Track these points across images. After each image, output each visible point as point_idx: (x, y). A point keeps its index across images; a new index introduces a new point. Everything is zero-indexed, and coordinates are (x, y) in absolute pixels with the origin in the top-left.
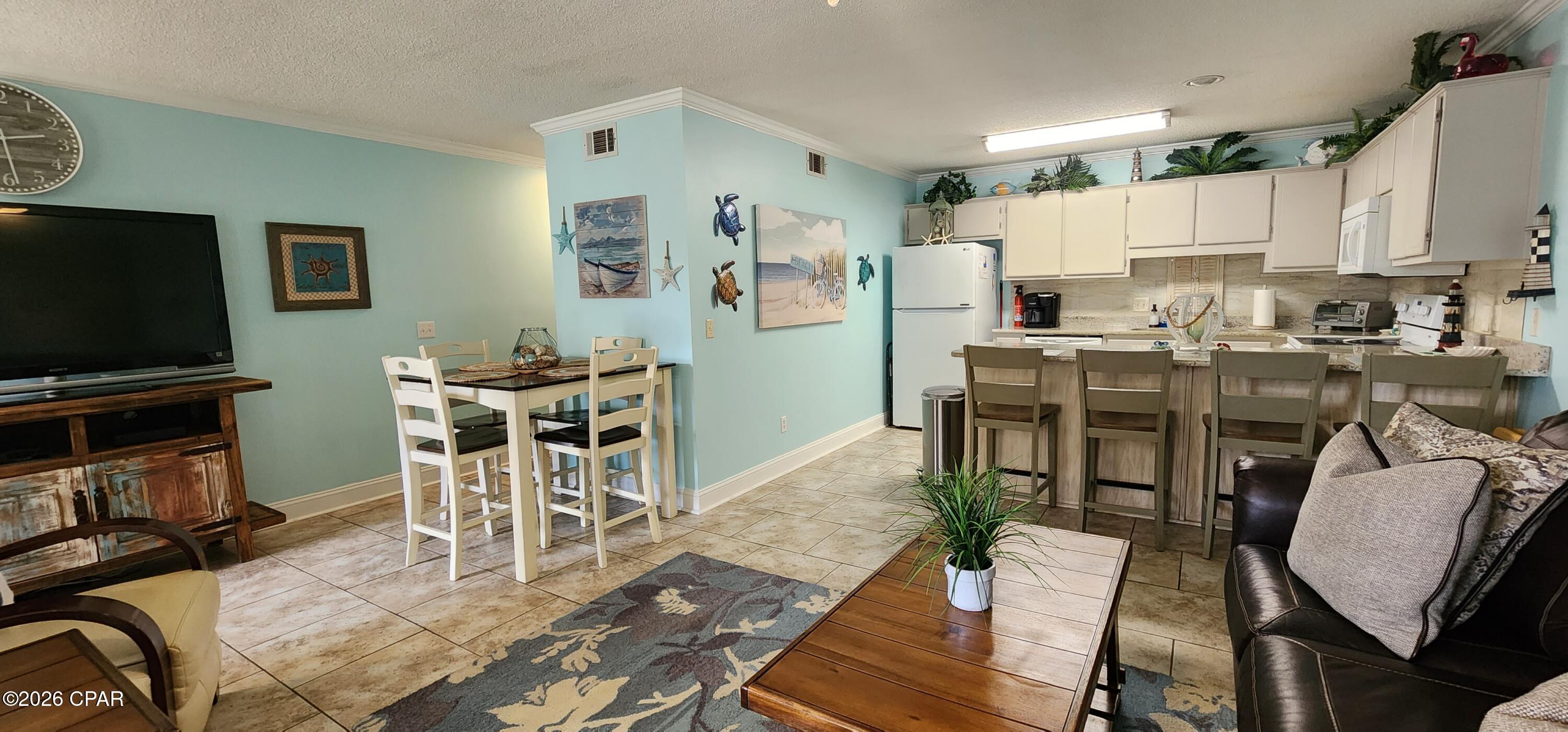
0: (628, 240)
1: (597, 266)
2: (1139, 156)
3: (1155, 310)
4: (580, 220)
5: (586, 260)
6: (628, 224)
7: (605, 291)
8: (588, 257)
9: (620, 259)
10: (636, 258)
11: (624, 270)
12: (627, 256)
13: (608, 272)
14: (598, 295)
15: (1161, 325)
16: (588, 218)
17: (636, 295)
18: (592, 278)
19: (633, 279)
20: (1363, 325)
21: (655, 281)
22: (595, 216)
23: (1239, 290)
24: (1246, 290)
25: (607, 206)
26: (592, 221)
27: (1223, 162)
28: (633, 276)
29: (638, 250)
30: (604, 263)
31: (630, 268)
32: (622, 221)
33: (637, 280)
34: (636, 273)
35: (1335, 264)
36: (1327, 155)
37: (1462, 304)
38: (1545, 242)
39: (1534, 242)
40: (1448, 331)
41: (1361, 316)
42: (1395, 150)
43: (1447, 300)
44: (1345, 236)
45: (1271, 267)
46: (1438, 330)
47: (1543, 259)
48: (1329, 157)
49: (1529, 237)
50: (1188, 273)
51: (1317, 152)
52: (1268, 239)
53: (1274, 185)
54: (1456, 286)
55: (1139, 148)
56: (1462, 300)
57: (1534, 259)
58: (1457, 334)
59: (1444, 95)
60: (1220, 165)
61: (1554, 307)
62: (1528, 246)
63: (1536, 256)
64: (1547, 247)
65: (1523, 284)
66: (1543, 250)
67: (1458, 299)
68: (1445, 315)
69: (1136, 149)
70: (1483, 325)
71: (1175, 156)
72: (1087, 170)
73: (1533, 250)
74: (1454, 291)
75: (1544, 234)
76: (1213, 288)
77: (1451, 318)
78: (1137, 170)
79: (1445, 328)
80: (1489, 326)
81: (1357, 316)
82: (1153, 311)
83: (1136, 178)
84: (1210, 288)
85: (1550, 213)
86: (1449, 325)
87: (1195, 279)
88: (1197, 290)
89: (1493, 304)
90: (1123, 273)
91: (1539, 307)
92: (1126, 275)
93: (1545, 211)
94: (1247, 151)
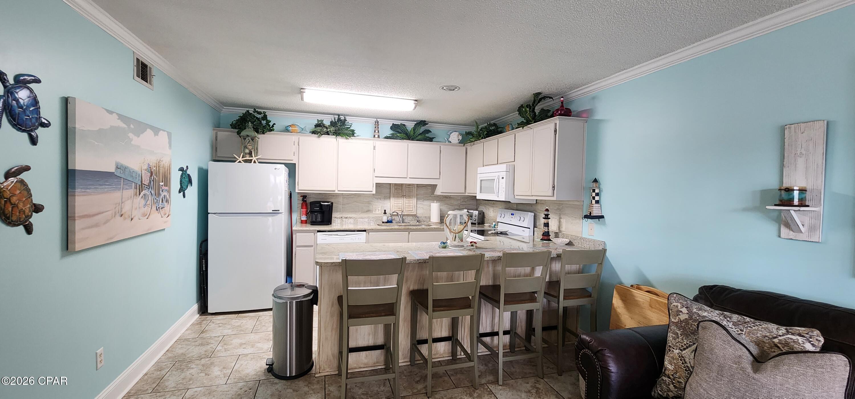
2: (378, 124)
3: (385, 213)
15: (388, 222)
20: (476, 222)
23: (422, 203)
24: (426, 203)
27: (418, 135)
35: (464, 192)
36: (459, 140)
37: (550, 218)
38: (597, 194)
39: (594, 194)
40: (546, 231)
41: (475, 218)
42: (515, 144)
43: (544, 216)
44: (481, 180)
45: (438, 192)
46: (529, 228)
47: (597, 202)
48: (460, 141)
49: (592, 192)
50: (400, 192)
51: (455, 137)
52: (439, 178)
53: (440, 151)
54: (547, 210)
55: (378, 119)
56: (549, 216)
57: (594, 202)
58: (548, 232)
59: (558, 122)
60: (417, 136)
61: (604, 224)
62: (592, 196)
63: (594, 201)
64: (598, 197)
65: (590, 212)
66: (597, 198)
67: (548, 216)
68: (544, 223)
69: (376, 119)
70: (553, 227)
71: (394, 127)
72: (349, 126)
73: (594, 198)
74: (546, 212)
75: (597, 191)
76: (412, 201)
77: (547, 225)
78: (377, 131)
79: (544, 229)
80: (557, 228)
81: (474, 217)
82: (384, 213)
83: (376, 136)
84: (411, 201)
85: (597, 182)
86: (546, 228)
87: (403, 196)
88: (405, 202)
89: (558, 218)
90: (372, 191)
91: (593, 222)
92: (374, 192)
93: (595, 181)
94: (428, 131)
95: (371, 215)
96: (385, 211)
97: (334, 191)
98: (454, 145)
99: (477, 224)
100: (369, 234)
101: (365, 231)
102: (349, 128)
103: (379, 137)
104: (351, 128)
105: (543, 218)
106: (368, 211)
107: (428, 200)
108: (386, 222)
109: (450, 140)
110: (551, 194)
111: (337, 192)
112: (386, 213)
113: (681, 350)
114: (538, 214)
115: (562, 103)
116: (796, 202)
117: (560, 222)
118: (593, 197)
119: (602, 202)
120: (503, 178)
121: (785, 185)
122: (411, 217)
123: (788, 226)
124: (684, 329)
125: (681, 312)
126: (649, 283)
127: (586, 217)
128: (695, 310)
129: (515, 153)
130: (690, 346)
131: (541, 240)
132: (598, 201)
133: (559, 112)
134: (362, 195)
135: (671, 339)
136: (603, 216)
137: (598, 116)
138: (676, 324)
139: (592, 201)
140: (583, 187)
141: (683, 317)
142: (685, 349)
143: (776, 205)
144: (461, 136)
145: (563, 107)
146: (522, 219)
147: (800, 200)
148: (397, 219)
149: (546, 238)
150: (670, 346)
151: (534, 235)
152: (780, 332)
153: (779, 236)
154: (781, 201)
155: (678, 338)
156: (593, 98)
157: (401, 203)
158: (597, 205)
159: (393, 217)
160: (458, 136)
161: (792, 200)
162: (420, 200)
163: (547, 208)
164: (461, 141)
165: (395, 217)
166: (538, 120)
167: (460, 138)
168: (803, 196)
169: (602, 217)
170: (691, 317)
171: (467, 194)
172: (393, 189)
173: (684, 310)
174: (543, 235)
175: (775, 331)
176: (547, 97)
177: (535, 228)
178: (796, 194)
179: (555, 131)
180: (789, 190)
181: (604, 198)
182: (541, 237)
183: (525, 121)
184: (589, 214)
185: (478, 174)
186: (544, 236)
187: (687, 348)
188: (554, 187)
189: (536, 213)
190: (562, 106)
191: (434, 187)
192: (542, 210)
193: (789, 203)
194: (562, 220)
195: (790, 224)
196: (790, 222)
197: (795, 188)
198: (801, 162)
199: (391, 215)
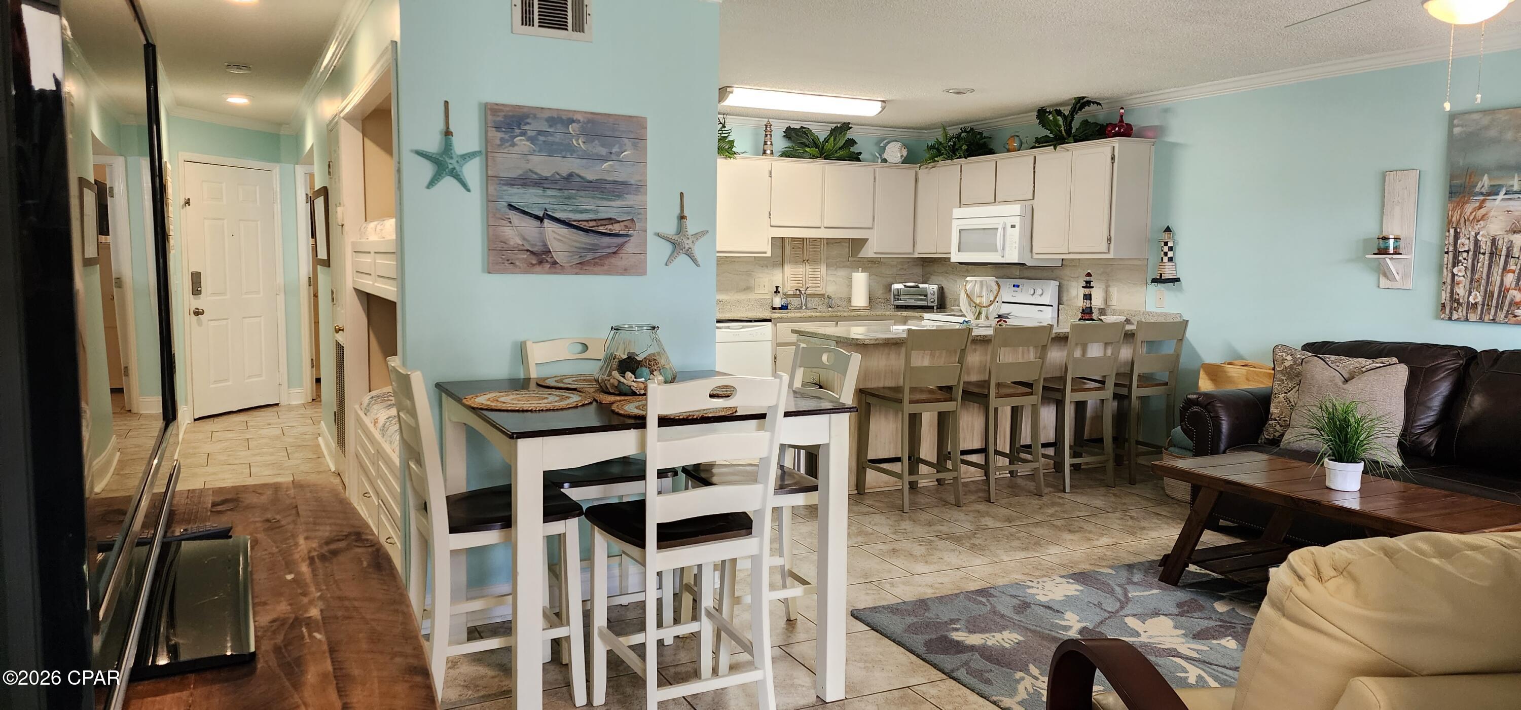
0: (615, 182)
1: (540, 219)
2: (770, 128)
3: (777, 292)
4: (500, 135)
5: (511, 207)
6: (614, 157)
7: (555, 263)
8: (517, 201)
9: (596, 212)
10: (628, 213)
11: (602, 229)
12: (609, 209)
13: (564, 231)
14: (538, 268)
15: (784, 308)
16: (523, 134)
17: (625, 271)
18: (524, 239)
19: (621, 246)
21: (656, 251)
22: (540, 132)
23: (835, 273)
24: (842, 273)
25: (572, 121)
26: (532, 140)
28: (620, 240)
29: (631, 200)
30: (557, 215)
31: (616, 228)
32: (603, 151)
33: (630, 247)
34: (627, 236)
35: (912, 251)
36: (902, 156)
37: (1093, 287)
38: (1171, 249)
39: (1166, 249)
40: (1087, 306)
41: (933, 297)
42: (1034, 172)
43: (1084, 284)
44: (960, 231)
45: (869, 252)
46: (1052, 306)
47: (1171, 259)
48: (903, 158)
49: (1163, 245)
50: (801, 255)
51: (895, 152)
52: (871, 226)
53: (875, 178)
54: (1089, 275)
55: (770, 120)
56: (1092, 284)
57: (1165, 259)
58: (1091, 307)
59: (1117, 145)
60: (836, 151)
61: (1181, 290)
62: (1162, 251)
63: (1167, 258)
64: (1172, 252)
65: (1161, 274)
66: (1170, 254)
67: (1090, 284)
68: (1084, 295)
69: (767, 120)
70: (1097, 301)
71: (790, 133)
72: (726, 135)
73: (1166, 254)
74: (1088, 278)
75: (1170, 244)
76: (819, 270)
77: (1088, 297)
78: (769, 143)
79: (1085, 304)
80: (1103, 302)
81: (929, 296)
82: (775, 292)
83: (768, 152)
84: (817, 270)
85: (1171, 231)
86: (1088, 302)
87: (805, 261)
88: (807, 272)
89: (1104, 287)
90: (765, 253)
91: (1163, 289)
92: (769, 254)
93: (1168, 230)
94: (852, 142)
95: (752, 296)
96: (777, 287)
98: (894, 166)
99: (935, 308)
100: (776, 325)
101: (770, 321)
102: (726, 137)
103: (772, 153)
104: (730, 138)
105: (1083, 287)
106: (748, 289)
107: (844, 267)
108: (780, 309)
109: (885, 156)
110: (1105, 249)
112: (779, 292)
113: (1286, 393)
114: (1065, 283)
115: (1122, 116)
116: (1391, 251)
117: (1107, 292)
118: (1164, 253)
119: (1177, 259)
120: (1013, 226)
121: (1384, 234)
122: (817, 299)
123: (1385, 275)
124: (1289, 374)
125: (1286, 359)
126: (1241, 358)
127: (1154, 281)
128: (1299, 356)
129: (1034, 187)
130: (1294, 387)
131: (1080, 320)
132: (1172, 257)
133: (1117, 129)
134: (738, 260)
135: (1277, 386)
136: (1179, 278)
137: (1171, 138)
138: (1281, 371)
139: (1162, 258)
140: (1149, 240)
141: (1287, 364)
142: (1289, 391)
143: (1374, 254)
144: (906, 150)
145: (1123, 122)
146: (1039, 291)
147: (1395, 248)
148: (795, 302)
149: (1087, 316)
150: (1276, 394)
151: (1058, 317)
152: (1368, 363)
153: (1379, 286)
154: (1378, 249)
155: (1283, 383)
156: (1166, 111)
157: (801, 273)
158: (1170, 264)
159: (789, 299)
160: (901, 149)
161: (1387, 248)
162: (832, 268)
163: (1089, 271)
164: (905, 158)
165: (791, 299)
166: (1080, 137)
167: (905, 153)
168: (1398, 244)
169: (1178, 280)
170: (1295, 363)
171: (916, 256)
172: (788, 248)
173: (1289, 358)
174: (1083, 312)
175: (1364, 363)
176: (1094, 103)
177: (1060, 306)
178: (1391, 242)
179: (1113, 158)
180: (1385, 239)
181: (1180, 254)
182: (1080, 316)
183: (1051, 136)
184: (1159, 277)
185: (953, 220)
186: (1084, 314)
187: (1292, 389)
188: (1109, 240)
189: (1061, 281)
190: (1121, 121)
191: (857, 244)
192: (1073, 276)
193: (1383, 251)
194: (1111, 289)
195: (1386, 273)
196: (1386, 270)
197: (1392, 236)
198: (1397, 209)
199: (785, 295)
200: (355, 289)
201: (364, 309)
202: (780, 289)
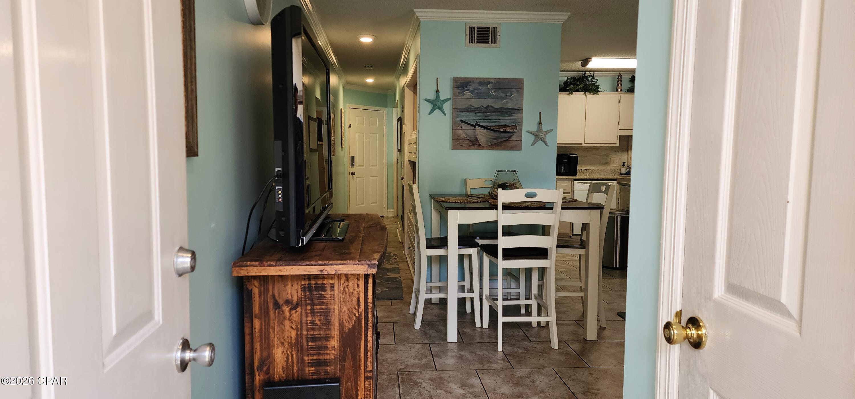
0: (508, 109)
1: (474, 126)
2: (621, 77)
4: (458, 91)
5: (462, 121)
6: (508, 98)
7: (480, 145)
8: (464, 119)
9: (499, 122)
10: (513, 122)
11: (501, 130)
12: (505, 120)
13: (484, 131)
14: (472, 147)
16: (468, 90)
17: (511, 148)
18: (467, 135)
19: (510, 137)
21: (527, 139)
22: (475, 89)
25: (490, 83)
26: (472, 92)
28: (510, 135)
29: (515, 116)
30: (481, 124)
31: (508, 129)
32: (503, 95)
33: (514, 138)
34: (513, 132)
55: (621, 73)
69: (619, 73)
72: (595, 82)
78: (620, 85)
82: (622, 165)
83: (619, 90)
90: (616, 144)
92: (618, 145)
95: (609, 168)
96: (624, 163)
97: (581, 144)
102: (595, 83)
103: (621, 90)
104: (597, 84)
106: (606, 163)
108: (625, 174)
111: (583, 145)
112: (625, 165)
134: (602, 148)
199: (628, 167)
200: (408, 160)
201: (412, 169)
202: (625, 164)
